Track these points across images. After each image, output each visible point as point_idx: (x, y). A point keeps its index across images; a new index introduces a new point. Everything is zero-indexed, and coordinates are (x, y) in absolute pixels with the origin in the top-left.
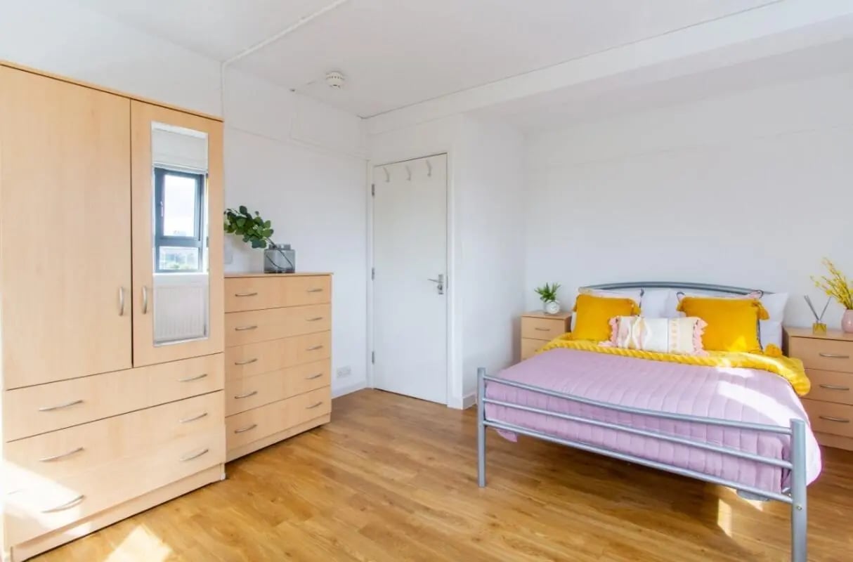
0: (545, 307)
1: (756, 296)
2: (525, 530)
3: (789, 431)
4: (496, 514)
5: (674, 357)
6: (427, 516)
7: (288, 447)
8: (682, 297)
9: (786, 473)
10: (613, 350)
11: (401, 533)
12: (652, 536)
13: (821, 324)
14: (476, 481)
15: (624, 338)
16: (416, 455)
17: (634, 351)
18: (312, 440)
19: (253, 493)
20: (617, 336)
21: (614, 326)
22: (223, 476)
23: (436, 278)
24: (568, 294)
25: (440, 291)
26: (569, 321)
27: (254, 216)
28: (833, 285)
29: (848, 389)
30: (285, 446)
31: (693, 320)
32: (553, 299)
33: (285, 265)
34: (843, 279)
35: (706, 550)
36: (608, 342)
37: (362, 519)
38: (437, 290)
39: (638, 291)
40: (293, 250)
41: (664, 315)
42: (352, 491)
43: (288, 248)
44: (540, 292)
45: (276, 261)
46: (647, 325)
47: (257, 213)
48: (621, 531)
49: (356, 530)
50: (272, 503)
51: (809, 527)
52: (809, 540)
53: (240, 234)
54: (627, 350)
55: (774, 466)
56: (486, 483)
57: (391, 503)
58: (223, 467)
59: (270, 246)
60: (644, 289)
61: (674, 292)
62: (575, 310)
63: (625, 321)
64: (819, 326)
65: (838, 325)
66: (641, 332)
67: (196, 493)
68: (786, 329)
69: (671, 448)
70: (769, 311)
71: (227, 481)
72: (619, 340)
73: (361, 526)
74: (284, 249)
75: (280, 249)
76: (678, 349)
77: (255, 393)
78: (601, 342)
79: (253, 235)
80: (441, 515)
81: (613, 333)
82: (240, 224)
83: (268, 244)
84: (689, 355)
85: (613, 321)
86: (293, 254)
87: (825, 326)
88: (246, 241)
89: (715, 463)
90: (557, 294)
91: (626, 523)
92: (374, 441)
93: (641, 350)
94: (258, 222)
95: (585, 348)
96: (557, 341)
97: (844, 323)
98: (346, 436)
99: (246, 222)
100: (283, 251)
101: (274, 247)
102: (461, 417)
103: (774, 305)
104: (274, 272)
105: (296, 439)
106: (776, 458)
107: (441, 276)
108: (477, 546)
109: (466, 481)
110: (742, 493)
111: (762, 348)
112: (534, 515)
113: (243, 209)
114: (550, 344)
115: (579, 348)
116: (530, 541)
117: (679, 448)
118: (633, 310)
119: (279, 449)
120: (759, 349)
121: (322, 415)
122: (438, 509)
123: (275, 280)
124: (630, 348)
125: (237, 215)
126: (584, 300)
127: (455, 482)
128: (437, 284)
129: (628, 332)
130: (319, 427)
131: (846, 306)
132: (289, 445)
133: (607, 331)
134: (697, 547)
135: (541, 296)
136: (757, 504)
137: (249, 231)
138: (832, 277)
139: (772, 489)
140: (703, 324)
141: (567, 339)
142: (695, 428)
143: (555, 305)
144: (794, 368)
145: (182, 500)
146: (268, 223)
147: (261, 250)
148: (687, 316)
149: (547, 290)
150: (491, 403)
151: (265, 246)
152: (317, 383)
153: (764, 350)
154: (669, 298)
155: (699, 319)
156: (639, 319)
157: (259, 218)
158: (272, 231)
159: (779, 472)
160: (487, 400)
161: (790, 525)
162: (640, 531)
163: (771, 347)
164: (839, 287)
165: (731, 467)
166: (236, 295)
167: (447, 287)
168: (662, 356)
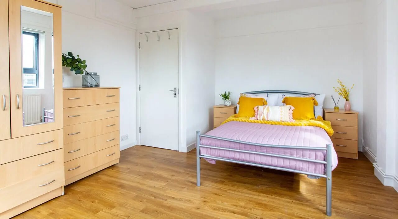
0: (225, 102)
1: (313, 96)
2: (220, 202)
3: (326, 149)
4: (206, 197)
5: (281, 123)
6: (173, 201)
7: (97, 176)
8: (284, 97)
9: (325, 166)
10: (256, 121)
11: (162, 210)
12: (273, 199)
13: (337, 107)
14: (196, 184)
15: (260, 115)
16: (165, 174)
17: (265, 121)
18: (111, 172)
19: (82, 200)
20: (258, 115)
21: (256, 111)
22: (63, 193)
23: (173, 89)
24: (235, 97)
25: (175, 96)
26: (236, 108)
27: (76, 58)
28: (342, 91)
29: (346, 133)
30: (96, 176)
31: (289, 106)
32: (228, 99)
33: (94, 83)
34: (345, 88)
35: (294, 201)
36: (254, 117)
37: (142, 206)
38: (174, 95)
39: (266, 94)
40: (98, 75)
41: (276, 105)
42: (135, 194)
43: (95, 74)
44: (222, 96)
45: (89, 81)
46: (270, 109)
47: (78, 56)
48: (260, 198)
49: (139, 211)
50: (92, 203)
51: (332, 188)
52: (332, 193)
53: (68, 67)
54: (262, 121)
55: (321, 164)
56: (201, 184)
57: (155, 197)
58: (63, 188)
59: (85, 73)
60: (269, 94)
61: (280, 95)
62: (239, 104)
63: (261, 108)
64: (336, 108)
65: (343, 107)
66: (268, 113)
67: (49, 203)
68: (325, 110)
69: (282, 160)
70: (318, 103)
71: (65, 195)
72: (258, 116)
73: (141, 209)
74: (93, 75)
75: (91, 75)
76: (283, 120)
77: (79, 150)
78: (251, 118)
79: (76, 67)
80: (180, 200)
81: (256, 113)
82: (69, 61)
83: (84, 72)
84: (287, 121)
85: (255, 108)
86: (98, 77)
87: (339, 107)
88: (72, 71)
89: (299, 165)
90: (230, 96)
91: (262, 194)
92: (143, 170)
93: (268, 120)
94: (79, 61)
95: (244, 121)
96: (231, 118)
97: (345, 106)
98: (129, 169)
99: (72, 60)
100: (93, 76)
101: (87, 74)
102: (186, 155)
103: (320, 99)
104: (88, 87)
105: (101, 172)
106: (322, 160)
107: (175, 88)
108: (198, 211)
109: (191, 184)
110: (309, 176)
111: (315, 118)
112: (223, 195)
113: (70, 54)
114: (228, 119)
115: (241, 120)
116: (221, 206)
117: (285, 160)
118: (264, 103)
119: (92, 178)
120: (314, 118)
121: (115, 160)
122: (178, 197)
123: (89, 91)
124: (263, 120)
125: (67, 57)
126: (243, 99)
127: (186, 185)
128: (173, 92)
129: (262, 113)
130: (113, 165)
131: (346, 99)
132: (98, 175)
133: (253, 113)
134: (291, 201)
135: (223, 97)
136: (314, 181)
137: (74, 65)
138: (341, 88)
139: (320, 173)
140: (293, 108)
141: (235, 117)
142: (292, 151)
143: (229, 101)
144: (328, 125)
145: (41, 207)
146: (84, 61)
147: (81, 75)
148: (286, 105)
149: (225, 95)
150: (204, 147)
151: (83, 73)
152: (112, 143)
153: (316, 118)
154: (278, 97)
155: (291, 106)
156: (267, 107)
157: (80, 59)
158: (86, 66)
159: (323, 166)
160: (202, 146)
161: (326, 188)
162: (268, 197)
163: (319, 117)
164: (343, 92)
165: (305, 165)
166: (68, 99)
167: (178, 94)
168: (276, 123)
